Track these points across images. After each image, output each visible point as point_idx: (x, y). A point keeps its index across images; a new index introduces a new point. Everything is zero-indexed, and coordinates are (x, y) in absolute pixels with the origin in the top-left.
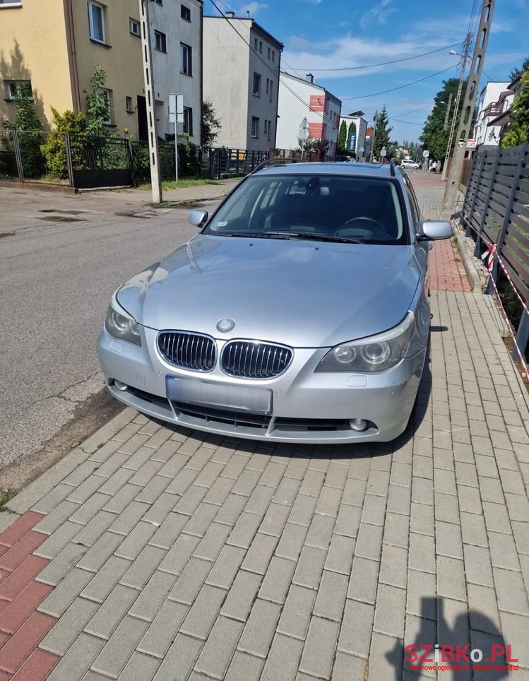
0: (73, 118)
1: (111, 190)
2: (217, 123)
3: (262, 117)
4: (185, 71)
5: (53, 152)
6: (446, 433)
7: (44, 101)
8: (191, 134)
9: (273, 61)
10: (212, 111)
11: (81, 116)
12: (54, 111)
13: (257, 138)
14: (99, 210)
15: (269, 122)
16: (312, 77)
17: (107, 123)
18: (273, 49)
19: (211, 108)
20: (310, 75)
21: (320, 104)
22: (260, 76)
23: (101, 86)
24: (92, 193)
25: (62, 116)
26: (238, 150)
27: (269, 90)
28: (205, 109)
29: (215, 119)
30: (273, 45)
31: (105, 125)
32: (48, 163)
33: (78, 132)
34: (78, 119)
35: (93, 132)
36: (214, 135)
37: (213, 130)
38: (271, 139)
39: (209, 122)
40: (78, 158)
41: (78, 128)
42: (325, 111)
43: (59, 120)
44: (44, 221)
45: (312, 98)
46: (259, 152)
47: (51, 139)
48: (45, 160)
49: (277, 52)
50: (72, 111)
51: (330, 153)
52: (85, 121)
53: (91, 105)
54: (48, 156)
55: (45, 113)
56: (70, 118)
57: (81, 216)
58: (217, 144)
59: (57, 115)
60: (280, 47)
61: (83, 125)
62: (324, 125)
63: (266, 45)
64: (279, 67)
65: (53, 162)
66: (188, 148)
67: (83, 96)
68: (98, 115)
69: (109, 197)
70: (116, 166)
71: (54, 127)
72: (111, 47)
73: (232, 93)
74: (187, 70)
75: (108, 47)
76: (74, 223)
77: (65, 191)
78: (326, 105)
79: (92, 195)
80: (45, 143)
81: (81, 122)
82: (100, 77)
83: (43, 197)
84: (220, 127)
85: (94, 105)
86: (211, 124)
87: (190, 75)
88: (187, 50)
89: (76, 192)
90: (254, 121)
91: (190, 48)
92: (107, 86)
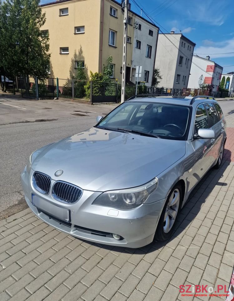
0: (98, 75)
1: (106, 104)
2: (160, 77)
3: (182, 75)
4: (148, 56)
5: (88, 88)
6: (184, 249)
7: (88, 69)
8: (148, 82)
9: (190, 51)
10: (159, 72)
11: (101, 74)
12: (91, 72)
13: (178, 83)
14: (97, 112)
15: (185, 76)
16: (209, 57)
17: (111, 77)
18: (190, 46)
19: (158, 71)
20: (208, 56)
21: (212, 69)
22: (183, 57)
23: (110, 62)
24: (98, 105)
25: (94, 74)
26: (167, 89)
27: (187, 63)
28: (155, 72)
29: (160, 75)
30: (191, 44)
31: (110, 78)
32: (86, 92)
33: (99, 81)
34: (99, 76)
35: (105, 81)
36: (159, 82)
37: (158, 80)
38: (185, 84)
39: (157, 77)
40: (97, 91)
41: (99, 79)
42: (214, 72)
43: (92, 76)
44: (73, 115)
45: (208, 66)
46: (177, 89)
47: (88, 83)
48: (85, 91)
49: (192, 47)
50: (98, 72)
51: (215, 90)
52: (102, 76)
53: (106, 70)
54: (86, 90)
55: (88, 73)
56: (97, 75)
57: (88, 114)
58: (159, 86)
59: (92, 74)
60: (194, 45)
61: (101, 78)
62: (213, 78)
63: (187, 44)
64: (193, 54)
65: (88, 92)
66: (143, 87)
67: (103, 67)
68: (108, 74)
69: (104, 107)
70: (111, 94)
71: (90, 78)
72: (117, 47)
73: (169, 65)
74: (149, 56)
75: (115, 47)
76: (84, 117)
77: (88, 103)
78: (214, 69)
79: (98, 106)
80: (86, 85)
81: (100, 77)
82: (110, 59)
83: (79, 105)
84: (162, 79)
85: (107, 70)
86: (158, 77)
87: (150, 58)
88: (150, 47)
89: (92, 104)
90: (178, 76)
91: (151, 47)
92: (113, 63)
